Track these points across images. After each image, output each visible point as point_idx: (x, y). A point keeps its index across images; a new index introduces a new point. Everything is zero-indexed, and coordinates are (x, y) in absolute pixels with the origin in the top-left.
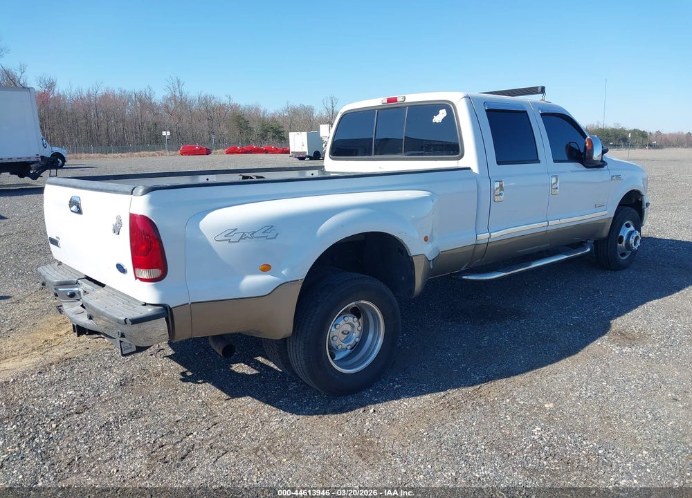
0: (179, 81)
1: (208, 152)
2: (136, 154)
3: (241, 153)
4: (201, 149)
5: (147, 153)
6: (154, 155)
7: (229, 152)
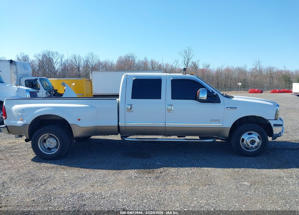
0: (259, 62)
1: (261, 92)
2: (230, 92)
3: (279, 93)
4: (258, 90)
5: (235, 92)
6: (237, 93)
7: (272, 92)
